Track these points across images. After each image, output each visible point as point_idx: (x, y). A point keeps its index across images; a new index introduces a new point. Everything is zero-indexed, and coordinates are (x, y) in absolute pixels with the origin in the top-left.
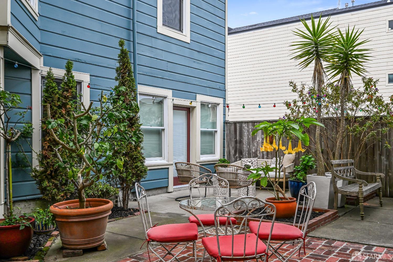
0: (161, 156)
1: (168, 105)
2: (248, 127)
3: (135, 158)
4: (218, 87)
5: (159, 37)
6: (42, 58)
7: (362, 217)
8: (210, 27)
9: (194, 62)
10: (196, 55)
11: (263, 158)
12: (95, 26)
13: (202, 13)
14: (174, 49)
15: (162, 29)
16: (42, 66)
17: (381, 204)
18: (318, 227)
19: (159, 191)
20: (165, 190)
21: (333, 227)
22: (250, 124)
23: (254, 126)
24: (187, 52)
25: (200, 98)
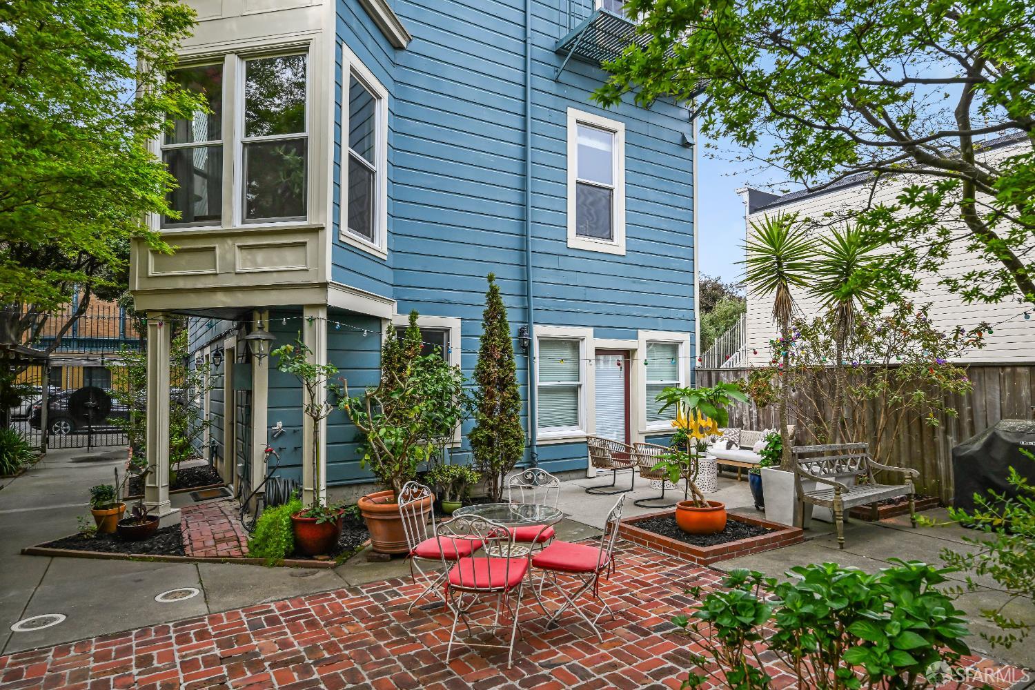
0: (577, 424)
1: (587, 350)
2: (728, 377)
3: (506, 433)
4: (680, 316)
5: (571, 253)
6: (396, 305)
7: (841, 544)
8: (664, 226)
9: (634, 282)
10: (637, 272)
11: (751, 429)
12: (470, 252)
13: (646, 207)
14: (596, 266)
15: (575, 241)
16: (396, 313)
17: (914, 524)
18: (745, 553)
19: (573, 475)
20: (583, 474)
21: (769, 557)
22: (731, 373)
23: (736, 376)
24: (620, 269)
25: (644, 335)
